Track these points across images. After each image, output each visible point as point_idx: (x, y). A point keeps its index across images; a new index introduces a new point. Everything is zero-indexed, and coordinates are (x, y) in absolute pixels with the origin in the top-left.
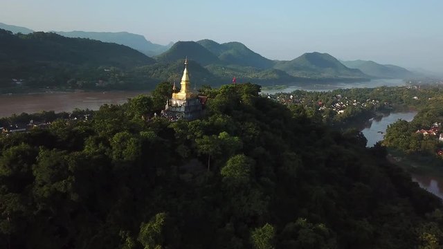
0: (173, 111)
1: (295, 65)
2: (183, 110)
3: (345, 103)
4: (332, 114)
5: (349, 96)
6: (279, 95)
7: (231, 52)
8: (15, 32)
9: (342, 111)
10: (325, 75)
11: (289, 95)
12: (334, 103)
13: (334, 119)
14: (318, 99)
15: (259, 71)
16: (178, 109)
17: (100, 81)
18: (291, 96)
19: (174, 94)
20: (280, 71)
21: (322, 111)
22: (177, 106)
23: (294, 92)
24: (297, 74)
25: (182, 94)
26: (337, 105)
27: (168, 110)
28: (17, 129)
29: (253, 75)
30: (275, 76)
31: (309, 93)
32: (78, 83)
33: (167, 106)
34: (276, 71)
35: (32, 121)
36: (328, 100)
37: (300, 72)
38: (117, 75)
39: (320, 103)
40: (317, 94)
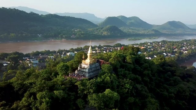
0: (82, 71)
1: (163, 27)
2: (87, 71)
3: (187, 47)
4: (181, 53)
5: (190, 43)
6: (154, 42)
7: (133, 21)
8: (40, 14)
9: (186, 52)
10: (178, 32)
11: (159, 42)
12: (182, 47)
13: (181, 56)
14: (173, 45)
15: (146, 30)
16: (84, 70)
17: (73, 35)
18: (160, 43)
19: (83, 61)
20: (155, 30)
21: (176, 52)
22: (84, 68)
23: (162, 41)
24: (164, 32)
25: (88, 61)
26: (184, 48)
27: (79, 70)
28: (33, 58)
29: (143, 32)
30: (153, 32)
31: (169, 42)
32: (63, 36)
33: (79, 68)
34: (153, 30)
35: (40, 55)
36: (179, 45)
37: (165, 30)
38: (80, 32)
39: (175, 47)
40: (173, 42)
